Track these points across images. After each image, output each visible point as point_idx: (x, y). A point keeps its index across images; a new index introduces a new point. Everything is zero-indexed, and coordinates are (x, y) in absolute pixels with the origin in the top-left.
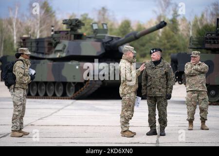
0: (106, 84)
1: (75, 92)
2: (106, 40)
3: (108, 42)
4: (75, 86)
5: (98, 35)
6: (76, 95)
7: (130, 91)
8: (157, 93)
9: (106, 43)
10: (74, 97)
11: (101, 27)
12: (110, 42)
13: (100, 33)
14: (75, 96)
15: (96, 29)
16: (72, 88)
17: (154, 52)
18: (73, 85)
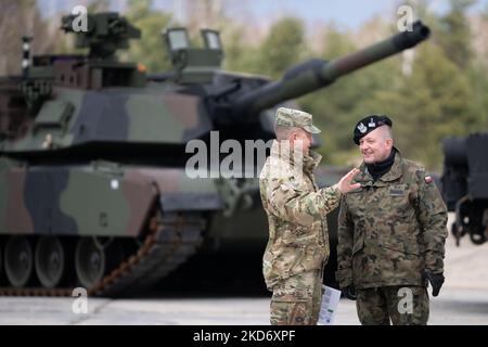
0: (217, 245)
1: (107, 272)
2: (217, 88)
3: (224, 96)
4: (107, 251)
5: (188, 70)
6: (110, 282)
7: (298, 269)
8: (387, 274)
9: (217, 98)
10: (102, 288)
11: (200, 43)
12: (231, 97)
13: (194, 64)
14: (107, 287)
15: (181, 51)
16: (95, 257)
17: (370, 129)
18: (100, 247)
